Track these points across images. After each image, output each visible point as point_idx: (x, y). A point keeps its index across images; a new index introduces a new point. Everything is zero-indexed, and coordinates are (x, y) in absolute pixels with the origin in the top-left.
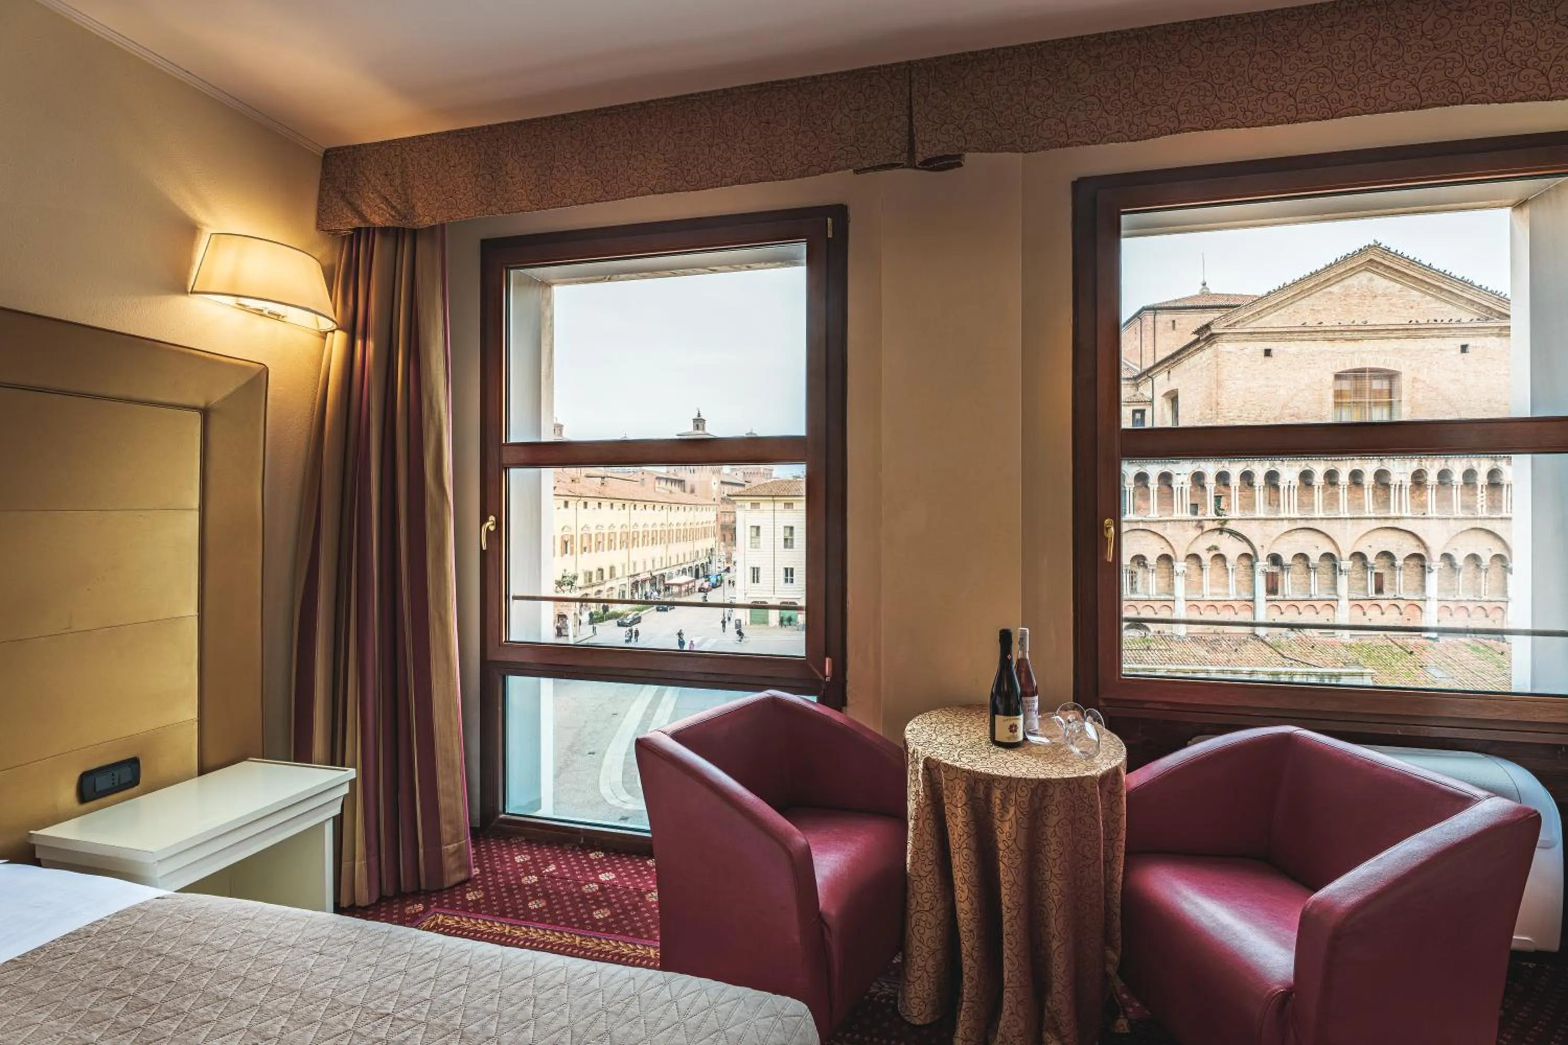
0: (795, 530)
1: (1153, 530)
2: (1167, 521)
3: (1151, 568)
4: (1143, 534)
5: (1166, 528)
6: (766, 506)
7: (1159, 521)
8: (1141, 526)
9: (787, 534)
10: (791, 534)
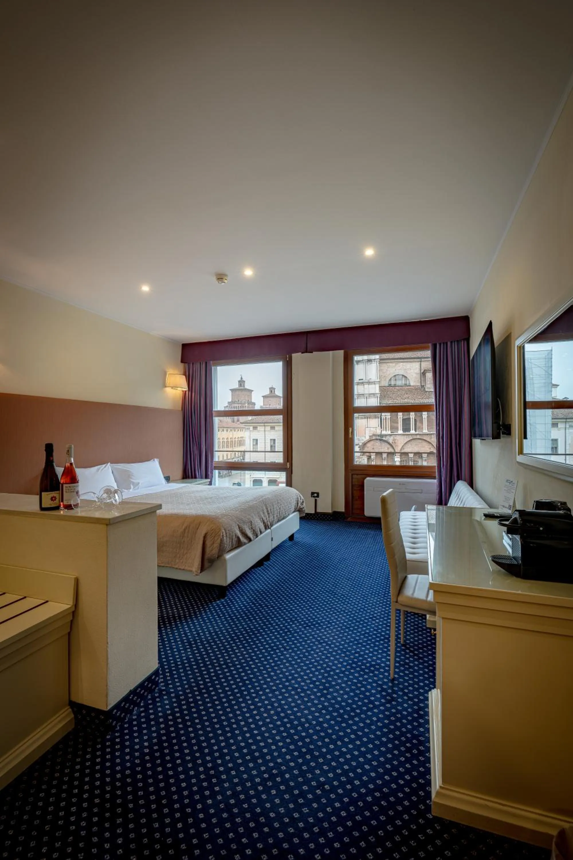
0: (276, 441)
1: (425, 438)
2: (431, 434)
3: (424, 459)
4: (420, 441)
5: (431, 438)
6: (261, 428)
7: (428, 434)
8: (418, 437)
9: (272, 443)
10: (274, 443)
